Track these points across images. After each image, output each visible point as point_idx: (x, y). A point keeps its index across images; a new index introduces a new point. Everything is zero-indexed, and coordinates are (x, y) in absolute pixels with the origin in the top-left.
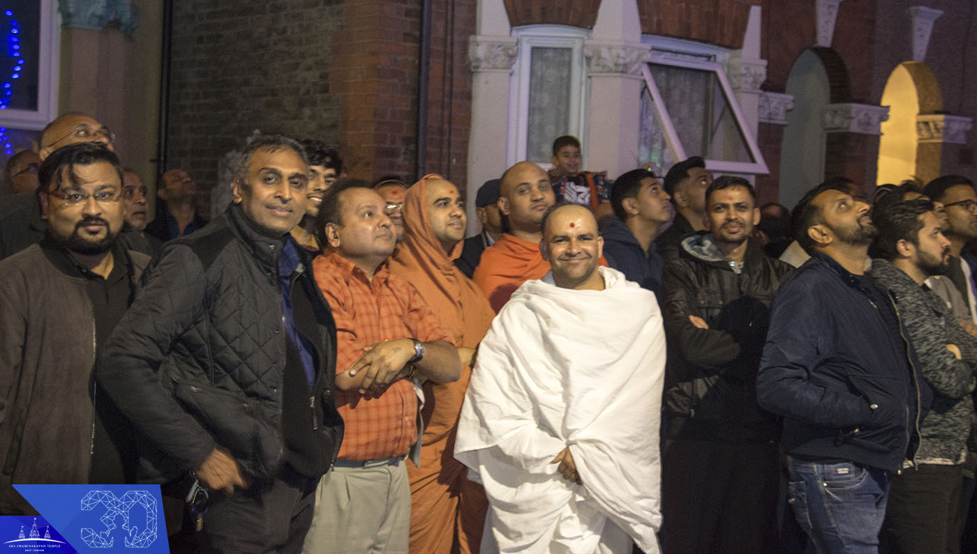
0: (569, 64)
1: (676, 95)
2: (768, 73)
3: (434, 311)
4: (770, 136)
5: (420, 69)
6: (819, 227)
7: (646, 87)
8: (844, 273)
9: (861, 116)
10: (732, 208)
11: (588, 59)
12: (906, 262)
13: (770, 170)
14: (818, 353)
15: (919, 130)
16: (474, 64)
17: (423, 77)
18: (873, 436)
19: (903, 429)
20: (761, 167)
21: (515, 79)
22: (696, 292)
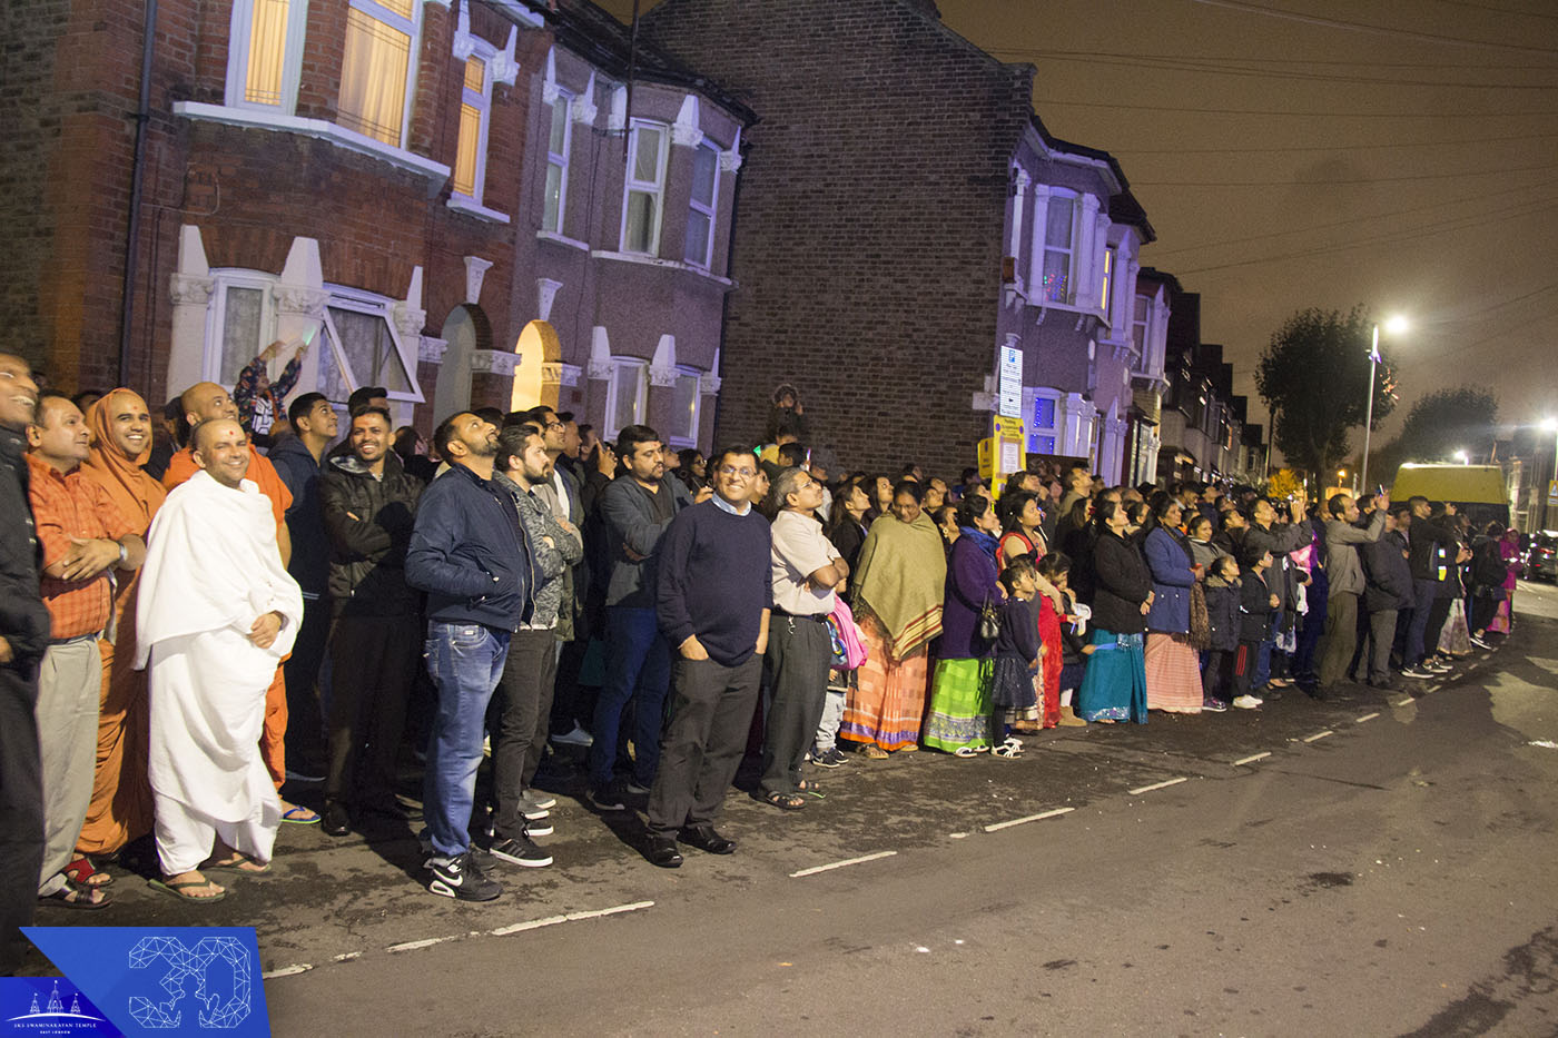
0: (260, 304)
1: (351, 334)
2: (427, 321)
3: (120, 506)
4: (427, 372)
5: (126, 299)
6: (456, 442)
7: (326, 326)
8: (475, 478)
9: (500, 361)
10: (368, 431)
11: (277, 300)
12: (515, 472)
13: (426, 399)
14: (453, 540)
15: (544, 374)
16: (175, 298)
17: (127, 306)
18: (495, 603)
19: (520, 597)
20: (419, 397)
21: (212, 312)
22: (349, 496)
